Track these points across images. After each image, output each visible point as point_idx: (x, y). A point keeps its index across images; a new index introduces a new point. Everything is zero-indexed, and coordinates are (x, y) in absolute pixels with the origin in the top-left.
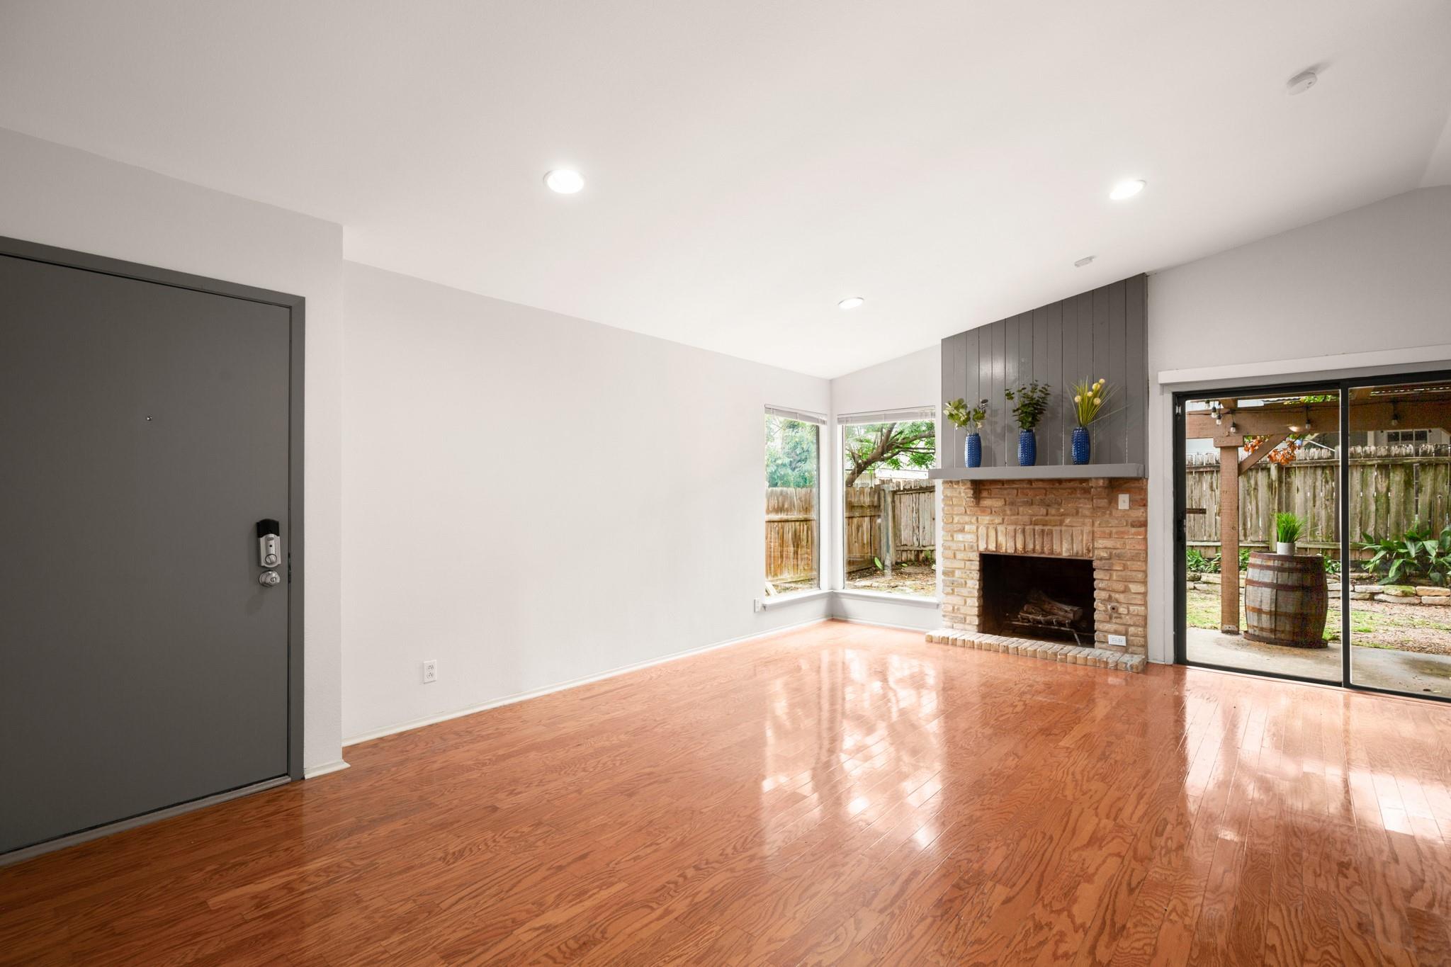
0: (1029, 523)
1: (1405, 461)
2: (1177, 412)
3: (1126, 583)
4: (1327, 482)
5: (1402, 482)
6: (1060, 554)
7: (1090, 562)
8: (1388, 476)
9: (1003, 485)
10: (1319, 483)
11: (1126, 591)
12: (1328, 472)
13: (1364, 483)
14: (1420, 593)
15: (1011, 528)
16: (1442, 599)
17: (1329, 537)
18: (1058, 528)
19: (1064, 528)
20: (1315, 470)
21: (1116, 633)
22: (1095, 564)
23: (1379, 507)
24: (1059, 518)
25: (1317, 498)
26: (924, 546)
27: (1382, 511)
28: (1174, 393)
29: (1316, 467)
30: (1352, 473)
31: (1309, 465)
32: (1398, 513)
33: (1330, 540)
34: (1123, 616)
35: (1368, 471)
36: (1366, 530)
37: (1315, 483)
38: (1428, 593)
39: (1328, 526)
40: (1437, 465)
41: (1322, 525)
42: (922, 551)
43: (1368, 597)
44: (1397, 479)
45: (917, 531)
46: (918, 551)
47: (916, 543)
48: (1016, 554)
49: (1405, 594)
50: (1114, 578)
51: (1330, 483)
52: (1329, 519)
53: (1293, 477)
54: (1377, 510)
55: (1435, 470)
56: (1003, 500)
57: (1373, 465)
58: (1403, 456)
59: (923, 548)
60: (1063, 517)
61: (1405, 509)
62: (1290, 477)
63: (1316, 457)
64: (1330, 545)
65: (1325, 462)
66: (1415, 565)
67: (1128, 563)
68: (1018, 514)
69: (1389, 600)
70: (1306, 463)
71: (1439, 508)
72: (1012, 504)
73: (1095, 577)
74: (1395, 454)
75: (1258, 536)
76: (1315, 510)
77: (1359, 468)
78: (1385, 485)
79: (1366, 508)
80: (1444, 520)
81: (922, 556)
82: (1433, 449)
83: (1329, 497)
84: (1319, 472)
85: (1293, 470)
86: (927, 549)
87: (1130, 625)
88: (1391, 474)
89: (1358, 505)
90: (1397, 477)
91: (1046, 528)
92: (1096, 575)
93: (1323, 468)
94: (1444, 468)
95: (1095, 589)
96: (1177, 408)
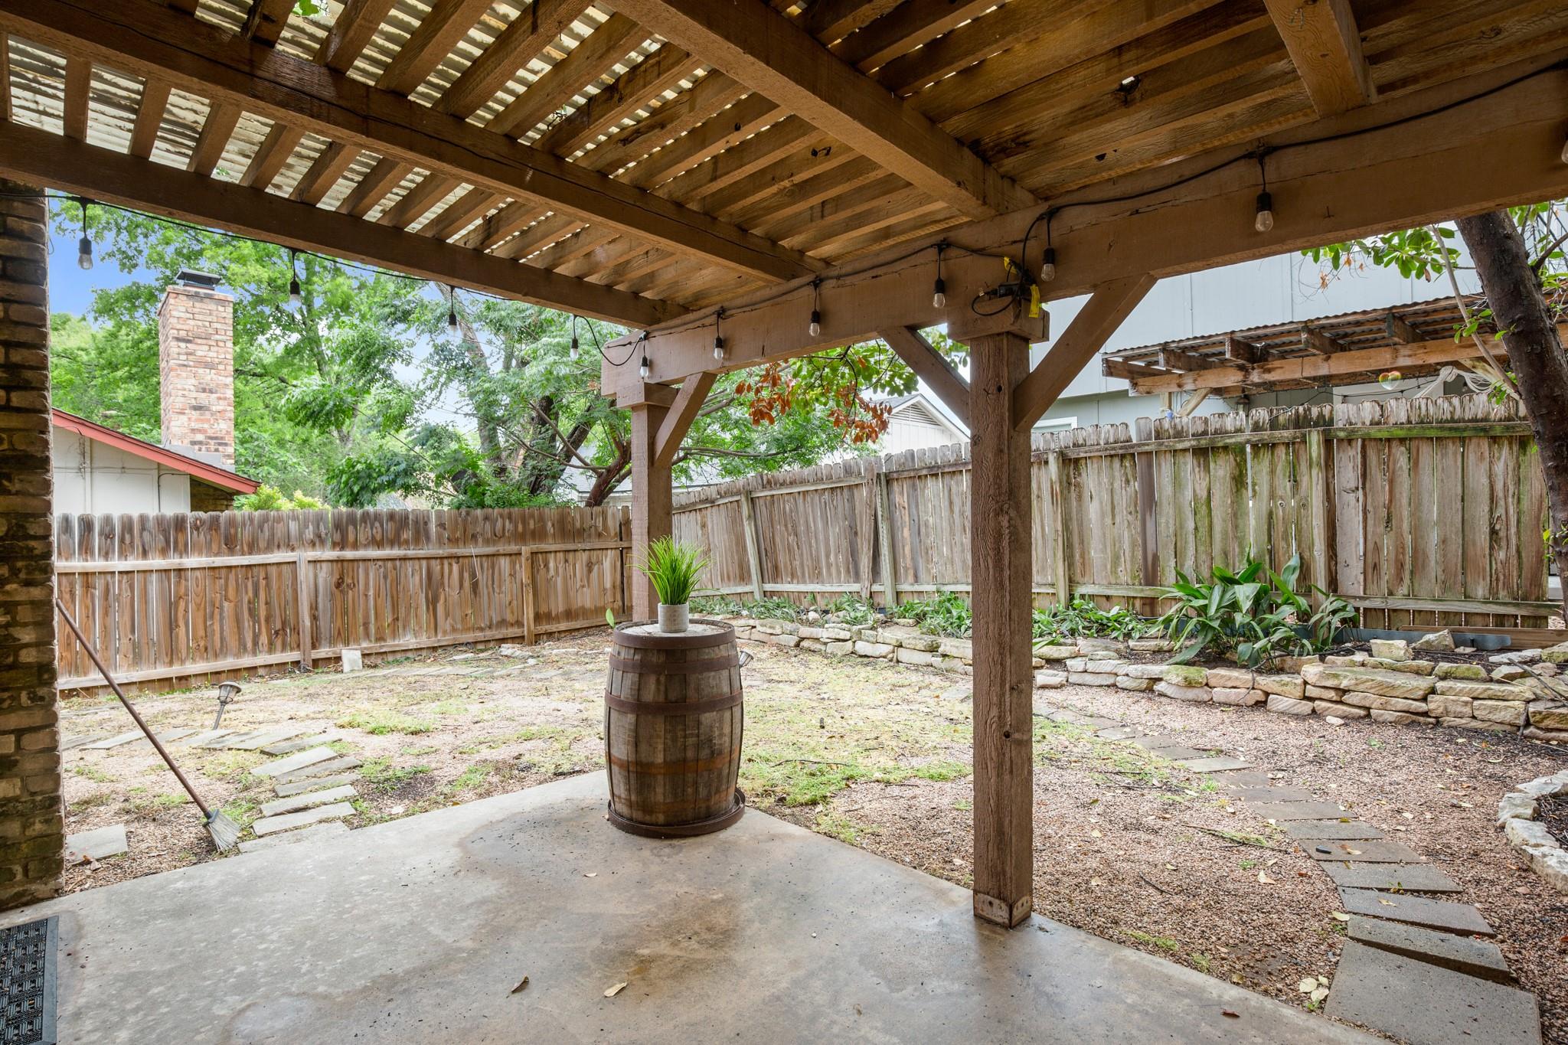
1: (1228, 441)
4: (1128, 482)
5: (1228, 479)
8: (1207, 470)
10: (1117, 485)
12: (1127, 464)
13: (1177, 483)
14: (1212, 683)
16: (1239, 693)
23: (1199, 524)
25: (1117, 510)
27: (1203, 531)
29: (1112, 456)
30: (1159, 465)
32: (1225, 533)
35: (1180, 458)
36: (1182, 566)
37: (1112, 484)
38: (1222, 682)
40: (1274, 445)
41: (1125, 555)
43: (1144, 686)
44: (1221, 473)
49: (1189, 684)
51: (1132, 483)
52: (1133, 545)
53: (1084, 475)
54: (1196, 529)
55: (1273, 453)
57: (1185, 450)
58: (1226, 432)
62: (1080, 474)
63: (1111, 440)
64: (1137, 590)
65: (1122, 448)
66: (1215, 629)
69: (1169, 694)
71: (1281, 522)
74: (1216, 429)
75: (1046, 575)
76: (1116, 530)
77: (1168, 455)
78: (1205, 484)
79: (1182, 527)
80: (1288, 545)
82: (1267, 418)
83: (1133, 508)
84: (1117, 463)
85: (1083, 462)
88: (1212, 465)
89: (1171, 522)
90: (1222, 468)
93: (1123, 457)
94: (1284, 451)
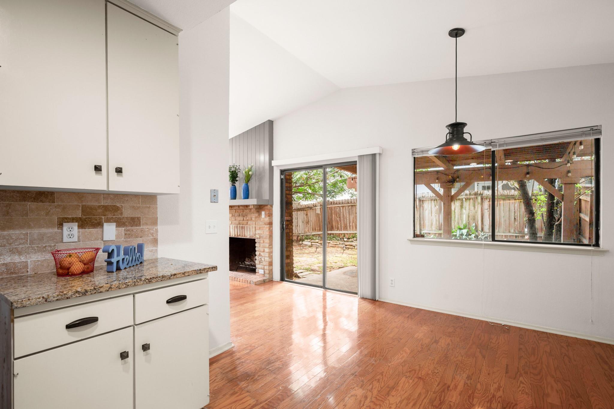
0: (238, 224)
2: (282, 178)
3: (264, 248)
4: (435, 206)
5: (459, 206)
6: (247, 237)
7: (255, 240)
9: (232, 208)
11: (264, 251)
12: (435, 202)
15: (234, 226)
17: (437, 229)
18: (246, 226)
19: (248, 226)
20: (431, 201)
21: (261, 269)
22: (256, 241)
24: (247, 221)
25: (432, 212)
26: (300, 234)
28: (280, 170)
29: (432, 200)
31: (429, 199)
32: (458, 218)
33: (437, 230)
34: (263, 262)
37: (431, 206)
39: (436, 224)
40: (470, 199)
41: (434, 223)
42: (299, 236)
44: (458, 205)
45: (297, 227)
46: (298, 236)
47: (297, 233)
48: (235, 237)
50: (261, 246)
52: (436, 220)
53: (424, 204)
55: (470, 201)
56: (231, 214)
59: (299, 235)
60: (248, 221)
61: (461, 217)
62: (423, 204)
63: (432, 196)
64: (437, 232)
65: (434, 198)
67: (265, 240)
68: (236, 220)
70: (428, 198)
71: (471, 216)
72: (234, 216)
73: (256, 246)
76: (432, 217)
78: (454, 207)
80: (473, 221)
81: (299, 238)
83: (436, 212)
84: (433, 201)
85: (424, 201)
86: (301, 235)
87: (265, 266)
88: (456, 203)
91: (243, 226)
92: (257, 245)
94: (472, 200)
95: (256, 251)
96: (282, 176)
